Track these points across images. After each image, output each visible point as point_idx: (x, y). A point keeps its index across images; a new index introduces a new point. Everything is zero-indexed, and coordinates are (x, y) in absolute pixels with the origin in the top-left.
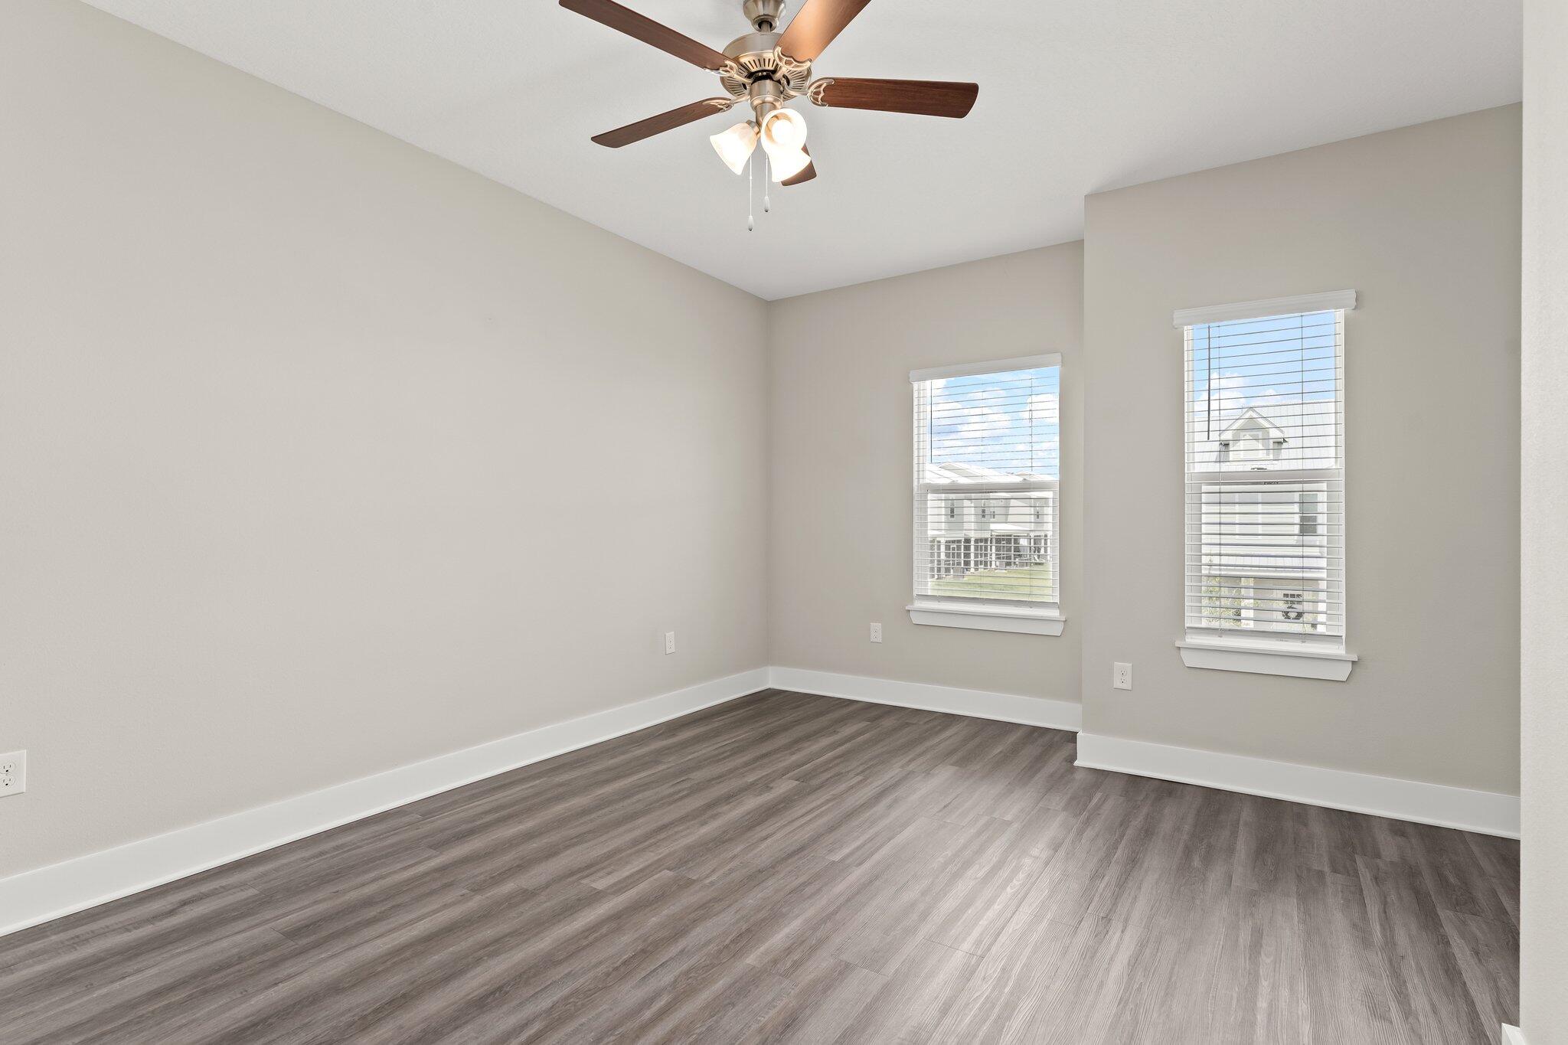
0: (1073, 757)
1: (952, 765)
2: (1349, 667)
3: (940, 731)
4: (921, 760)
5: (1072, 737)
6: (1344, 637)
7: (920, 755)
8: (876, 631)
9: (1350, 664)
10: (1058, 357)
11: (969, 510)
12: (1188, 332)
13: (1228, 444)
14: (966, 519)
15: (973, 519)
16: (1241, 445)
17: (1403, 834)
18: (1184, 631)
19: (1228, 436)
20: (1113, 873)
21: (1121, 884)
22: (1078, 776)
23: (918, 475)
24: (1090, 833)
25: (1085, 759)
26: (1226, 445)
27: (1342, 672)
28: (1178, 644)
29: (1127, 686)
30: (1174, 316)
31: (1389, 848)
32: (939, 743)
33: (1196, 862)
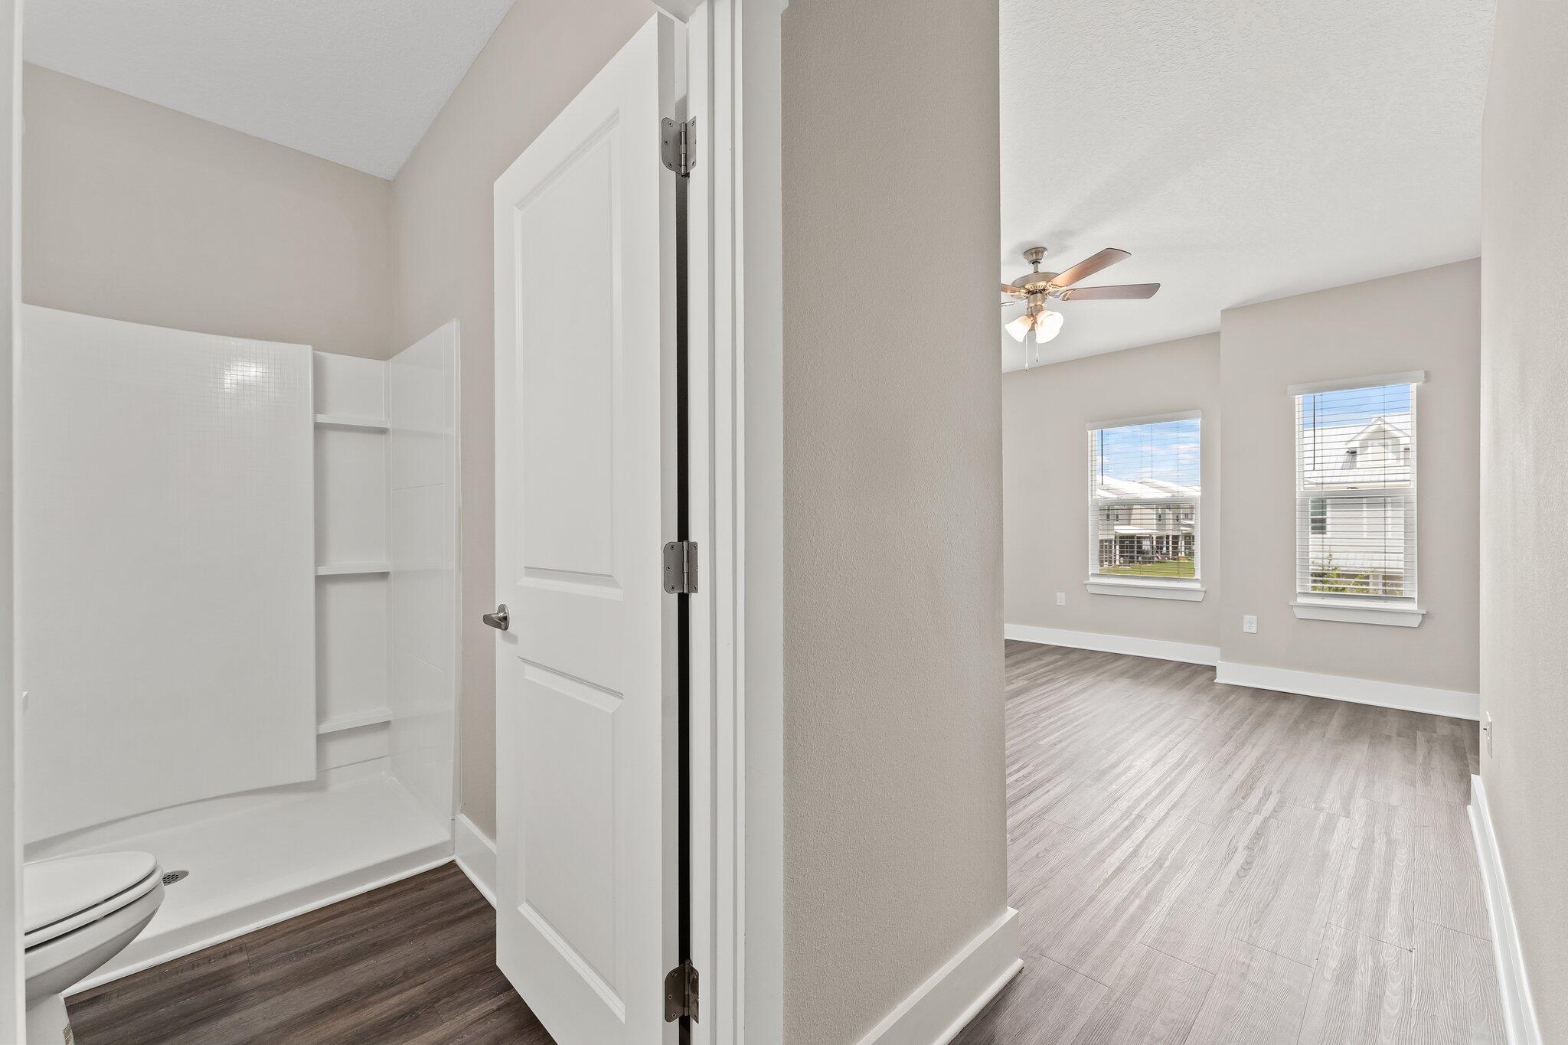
0: (1215, 677)
1: (1129, 678)
2: (1420, 618)
3: (1112, 662)
4: (1105, 675)
5: (1213, 669)
6: (1416, 599)
7: (1103, 673)
8: (1061, 598)
9: (1421, 617)
10: (1199, 412)
11: (1170, 516)
12: (1299, 399)
13: (1355, 452)
14: (1167, 522)
15: (1171, 522)
16: (1370, 450)
17: (1458, 724)
18: (1295, 595)
19: (1355, 445)
20: (1245, 727)
21: (1252, 731)
22: (1217, 687)
23: (1092, 493)
24: (1228, 712)
25: (1221, 678)
26: (1353, 453)
27: (1415, 622)
28: (1291, 603)
29: (1254, 630)
30: (1288, 389)
31: (1444, 730)
32: (1116, 667)
33: (1302, 727)
